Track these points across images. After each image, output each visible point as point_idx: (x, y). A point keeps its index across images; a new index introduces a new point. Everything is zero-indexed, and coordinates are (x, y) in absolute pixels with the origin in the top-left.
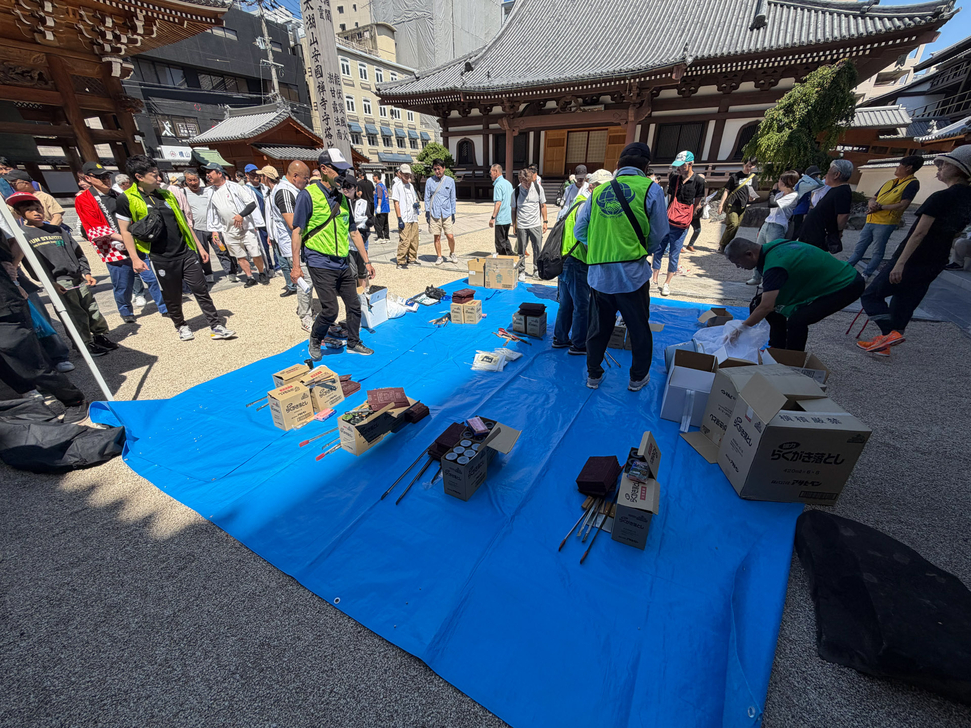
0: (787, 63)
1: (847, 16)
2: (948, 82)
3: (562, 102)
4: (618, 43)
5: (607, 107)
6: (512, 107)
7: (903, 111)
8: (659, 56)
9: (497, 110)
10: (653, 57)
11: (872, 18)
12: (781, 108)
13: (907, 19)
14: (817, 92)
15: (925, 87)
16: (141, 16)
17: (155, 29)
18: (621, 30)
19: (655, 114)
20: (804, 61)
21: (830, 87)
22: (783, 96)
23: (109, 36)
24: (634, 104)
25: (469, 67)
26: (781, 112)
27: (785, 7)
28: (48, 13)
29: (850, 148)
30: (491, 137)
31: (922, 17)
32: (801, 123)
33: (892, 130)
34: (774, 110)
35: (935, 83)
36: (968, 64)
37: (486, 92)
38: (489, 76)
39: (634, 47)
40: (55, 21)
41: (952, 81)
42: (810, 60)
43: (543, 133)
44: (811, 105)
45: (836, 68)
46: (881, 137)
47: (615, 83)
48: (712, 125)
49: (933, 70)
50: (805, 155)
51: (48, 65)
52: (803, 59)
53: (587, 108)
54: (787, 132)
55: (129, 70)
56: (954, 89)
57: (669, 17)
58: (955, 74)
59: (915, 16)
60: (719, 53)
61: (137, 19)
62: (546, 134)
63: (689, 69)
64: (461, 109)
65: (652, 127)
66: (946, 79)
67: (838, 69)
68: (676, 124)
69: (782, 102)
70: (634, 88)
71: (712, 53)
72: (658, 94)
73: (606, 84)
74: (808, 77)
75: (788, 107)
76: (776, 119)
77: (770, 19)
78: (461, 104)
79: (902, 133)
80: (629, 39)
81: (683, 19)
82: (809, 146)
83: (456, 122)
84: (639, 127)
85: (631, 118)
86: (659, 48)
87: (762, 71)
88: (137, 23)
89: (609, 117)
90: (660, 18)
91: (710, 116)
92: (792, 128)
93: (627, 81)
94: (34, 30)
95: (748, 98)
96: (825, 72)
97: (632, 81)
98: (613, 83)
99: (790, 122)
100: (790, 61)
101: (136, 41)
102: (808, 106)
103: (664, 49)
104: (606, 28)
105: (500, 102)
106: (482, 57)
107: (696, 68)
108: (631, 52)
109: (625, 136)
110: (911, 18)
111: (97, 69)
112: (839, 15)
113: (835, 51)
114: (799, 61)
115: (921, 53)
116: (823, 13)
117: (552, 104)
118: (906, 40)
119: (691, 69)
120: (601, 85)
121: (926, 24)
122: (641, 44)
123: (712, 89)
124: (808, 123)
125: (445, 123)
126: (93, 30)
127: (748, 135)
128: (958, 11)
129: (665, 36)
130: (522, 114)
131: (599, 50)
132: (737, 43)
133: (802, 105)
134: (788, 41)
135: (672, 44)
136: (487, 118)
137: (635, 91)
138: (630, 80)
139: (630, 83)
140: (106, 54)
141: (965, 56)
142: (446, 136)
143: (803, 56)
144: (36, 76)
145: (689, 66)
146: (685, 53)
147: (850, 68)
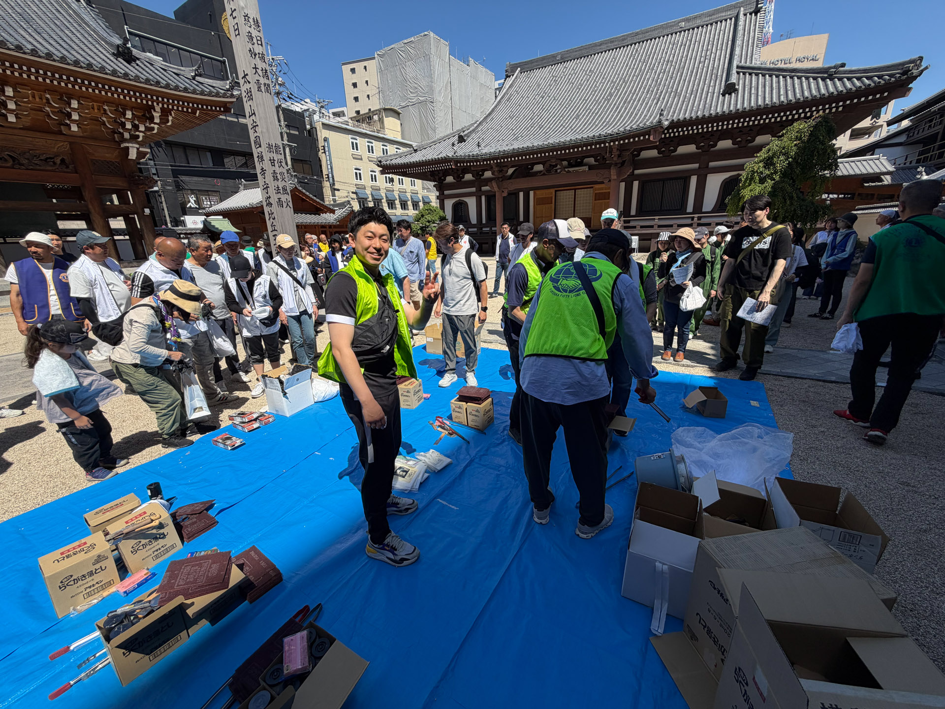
0: (762, 122)
1: (815, 79)
2: (925, 133)
3: (547, 164)
4: (598, 112)
5: (591, 167)
6: (501, 171)
7: (884, 160)
8: (637, 121)
9: (488, 174)
10: (631, 122)
11: (840, 79)
12: (761, 162)
13: (876, 78)
14: (795, 145)
15: (902, 139)
16: (158, 108)
17: (170, 118)
18: (601, 102)
19: (637, 172)
20: (779, 119)
21: (809, 139)
22: (761, 150)
23: (129, 126)
24: (616, 164)
25: (461, 139)
26: (761, 165)
27: (754, 75)
28: (74, 110)
29: (835, 196)
30: (483, 198)
31: (891, 76)
32: (783, 174)
33: (877, 177)
34: (753, 164)
35: (911, 134)
36: (941, 117)
37: (475, 159)
38: (479, 146)
39: (613, 116)
40: (79, 115)
41: (928, 133)
42: (784, 118)
43: (532, 193)
44: (791, 157)
45: (812, 122)
46: (866, 185)
47: (596, 146)
48: (694, 180)
49: (905, 123)
50: (792, 204)
51: (70, 152)
52: (776, 118)
53: (571, 169)
54: (770, 183)
55: (145, 154)
56: (932, 139)
57: (645, 88)
58: (930, 126)
59: (883, 75)
60: (694, 116)
61: (155, 111)
62: (535, 194)
63: (666, 131)
64: (456, 175)
65: (636, 184)
66: (921, 130)
67: (814, 123)
68: (659, 180)
69: (761, 156)
70: (615, 150)
71: (687, 116)
72: (639, 155)
73: (587, 148)
74: (784, 132)
75: (768, 160)
76: (757, 172)
77: (740, 85)
78: (455, 171)
79: (887, 180)
80: (608, 109)
81: (658, 90)
82: (795, 195)
83: (451, 186)
84: (623, 185)
85: (614, 177)
86: (636, 115)
87: (738, 130)
88: (155, 114)
89: (593, 176)
90: (636, 90)
91: (692, 172)
92: (774, 180)
93: (607, 144)
94: (61, 124)
95: (725, 154)
96: (801, 126)
97: (612, 144)
98: (593, 147)
99: (772, 174)
100: (765, 120)
101: (153, 129)
102: (788, 158)
103: (641, 115)
104: (586, 101)
105: (490, 168)
106: (474, 130)
107: (673, 130)
108: (610, 120)
109: (609, 192)
110: (879, 77)
111: (116, 153)
112: (807, 78)
113: (807, 110)
114: (773, 120)
115: (892, 109)
116: (791, 77)
117: (539, 168)
118: (878, 96)
119: (668, 131)
120: (582, 149)
121: (896, 81)
122: (619, 112)
123: (691, 148)
124: (791, 174)
125: (441, 187)
126: (115, 121)
127: (730, 188)
128: (926, 68)
129: (642, 105)
130: (511, 177)
131: (580, 120)
132: (711, 107)
133: (782, 158)
134: (760, 103)
135: (648, 111)
136: (479, 181)
137: (616, 152)
138: (609, 143)
139: (610, 146)
140: (126, 141)
141: (939, 109)
142: (441, 199)
143: (776, 115)
144: (58, 161)
145: (666, 129)
146: (661, 117)
147: (826, 122)
